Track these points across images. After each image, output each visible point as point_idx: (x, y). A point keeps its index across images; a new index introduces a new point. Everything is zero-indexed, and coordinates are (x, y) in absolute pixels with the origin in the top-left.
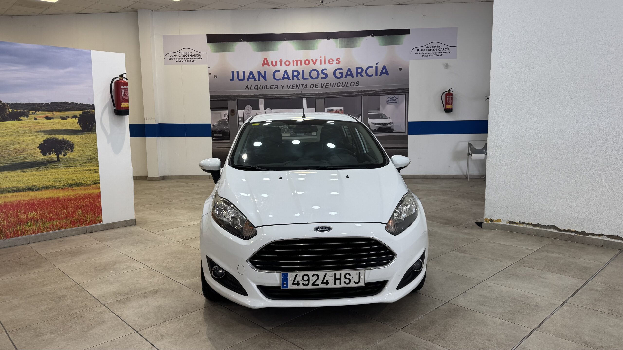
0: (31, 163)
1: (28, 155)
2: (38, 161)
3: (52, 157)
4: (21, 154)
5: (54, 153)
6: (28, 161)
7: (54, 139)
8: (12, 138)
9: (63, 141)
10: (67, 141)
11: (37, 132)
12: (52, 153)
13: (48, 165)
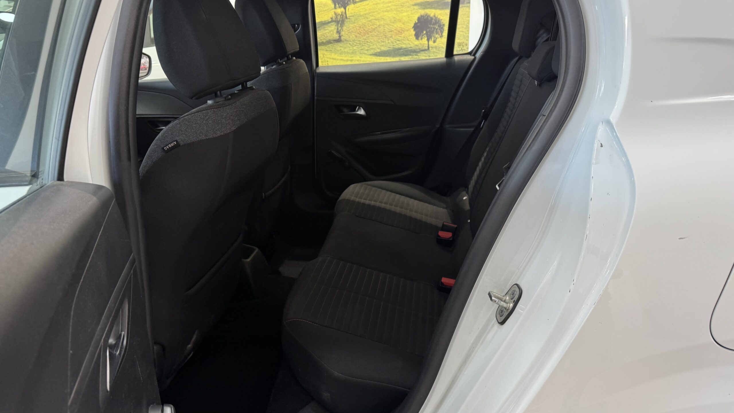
0: (406, 49)
1: (404, 38)
2: (411, 47)
3: (424, 42)
4: (399, 37)
5: (425, 38)
6: (404, 46)
7: (426, 16)
8: (394, 14)
9: (435, 20)
10: (438, 19)
11: (413, 5)
12: (423, 37)
13: (419, 54)
